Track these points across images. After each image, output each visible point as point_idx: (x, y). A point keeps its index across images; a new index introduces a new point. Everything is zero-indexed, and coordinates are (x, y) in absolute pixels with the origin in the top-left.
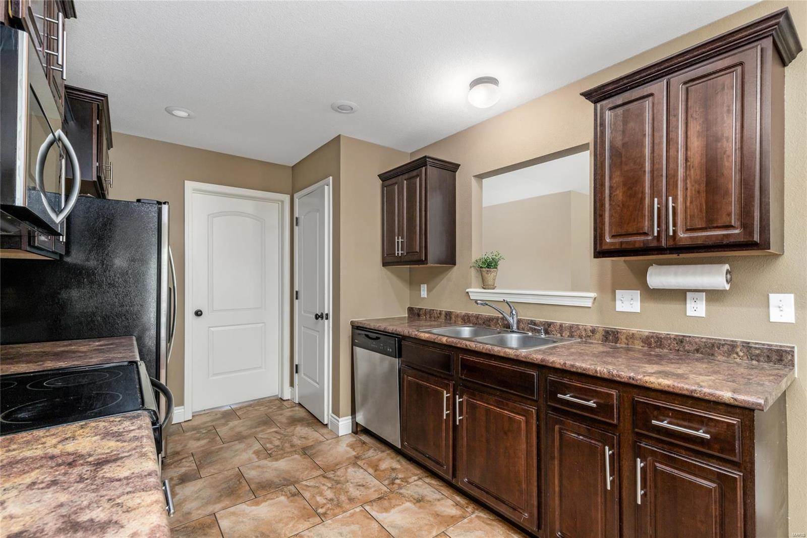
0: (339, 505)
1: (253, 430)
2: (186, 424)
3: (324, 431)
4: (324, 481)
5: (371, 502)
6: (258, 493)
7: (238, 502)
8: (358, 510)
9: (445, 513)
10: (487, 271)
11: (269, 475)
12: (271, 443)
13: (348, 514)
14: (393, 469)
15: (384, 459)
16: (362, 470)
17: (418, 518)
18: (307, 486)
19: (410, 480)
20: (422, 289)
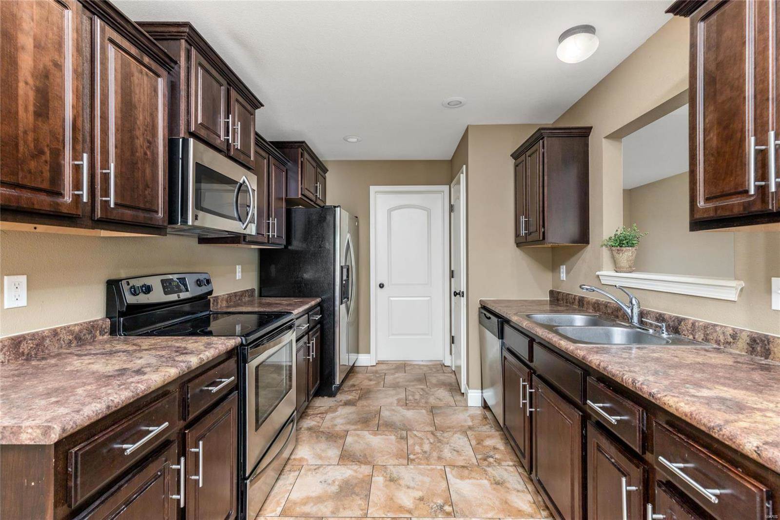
0: (427, 459)
1: (408, 383)
2: (371, 368)
3: (458, 398)
4: (430, 436)
5: (453, 466)
6: (381, 428)
7: (365, 429)
8: (439, 467)
9: (516, 505)
10: (618, 250)
11: (396, 418)
12: (413, 396)
13: (429, 467)
14: (495, 448)
15: (493, 437)
16: (466, 439)
17: (485, 497)
18: (416, 435)
19: (504, 463)
20: (562, 270)
